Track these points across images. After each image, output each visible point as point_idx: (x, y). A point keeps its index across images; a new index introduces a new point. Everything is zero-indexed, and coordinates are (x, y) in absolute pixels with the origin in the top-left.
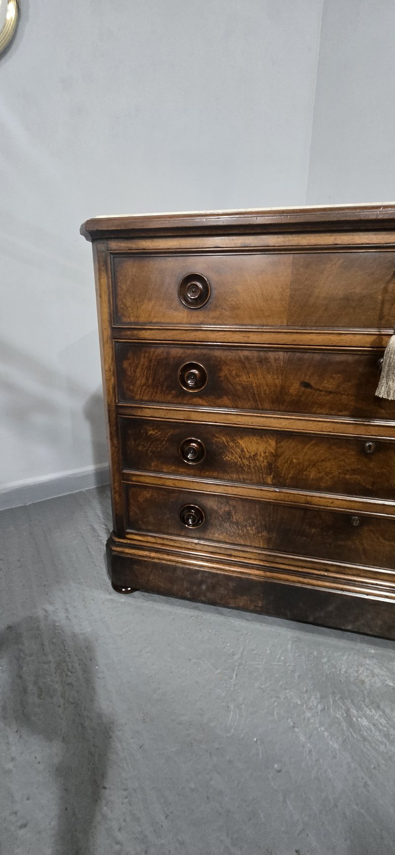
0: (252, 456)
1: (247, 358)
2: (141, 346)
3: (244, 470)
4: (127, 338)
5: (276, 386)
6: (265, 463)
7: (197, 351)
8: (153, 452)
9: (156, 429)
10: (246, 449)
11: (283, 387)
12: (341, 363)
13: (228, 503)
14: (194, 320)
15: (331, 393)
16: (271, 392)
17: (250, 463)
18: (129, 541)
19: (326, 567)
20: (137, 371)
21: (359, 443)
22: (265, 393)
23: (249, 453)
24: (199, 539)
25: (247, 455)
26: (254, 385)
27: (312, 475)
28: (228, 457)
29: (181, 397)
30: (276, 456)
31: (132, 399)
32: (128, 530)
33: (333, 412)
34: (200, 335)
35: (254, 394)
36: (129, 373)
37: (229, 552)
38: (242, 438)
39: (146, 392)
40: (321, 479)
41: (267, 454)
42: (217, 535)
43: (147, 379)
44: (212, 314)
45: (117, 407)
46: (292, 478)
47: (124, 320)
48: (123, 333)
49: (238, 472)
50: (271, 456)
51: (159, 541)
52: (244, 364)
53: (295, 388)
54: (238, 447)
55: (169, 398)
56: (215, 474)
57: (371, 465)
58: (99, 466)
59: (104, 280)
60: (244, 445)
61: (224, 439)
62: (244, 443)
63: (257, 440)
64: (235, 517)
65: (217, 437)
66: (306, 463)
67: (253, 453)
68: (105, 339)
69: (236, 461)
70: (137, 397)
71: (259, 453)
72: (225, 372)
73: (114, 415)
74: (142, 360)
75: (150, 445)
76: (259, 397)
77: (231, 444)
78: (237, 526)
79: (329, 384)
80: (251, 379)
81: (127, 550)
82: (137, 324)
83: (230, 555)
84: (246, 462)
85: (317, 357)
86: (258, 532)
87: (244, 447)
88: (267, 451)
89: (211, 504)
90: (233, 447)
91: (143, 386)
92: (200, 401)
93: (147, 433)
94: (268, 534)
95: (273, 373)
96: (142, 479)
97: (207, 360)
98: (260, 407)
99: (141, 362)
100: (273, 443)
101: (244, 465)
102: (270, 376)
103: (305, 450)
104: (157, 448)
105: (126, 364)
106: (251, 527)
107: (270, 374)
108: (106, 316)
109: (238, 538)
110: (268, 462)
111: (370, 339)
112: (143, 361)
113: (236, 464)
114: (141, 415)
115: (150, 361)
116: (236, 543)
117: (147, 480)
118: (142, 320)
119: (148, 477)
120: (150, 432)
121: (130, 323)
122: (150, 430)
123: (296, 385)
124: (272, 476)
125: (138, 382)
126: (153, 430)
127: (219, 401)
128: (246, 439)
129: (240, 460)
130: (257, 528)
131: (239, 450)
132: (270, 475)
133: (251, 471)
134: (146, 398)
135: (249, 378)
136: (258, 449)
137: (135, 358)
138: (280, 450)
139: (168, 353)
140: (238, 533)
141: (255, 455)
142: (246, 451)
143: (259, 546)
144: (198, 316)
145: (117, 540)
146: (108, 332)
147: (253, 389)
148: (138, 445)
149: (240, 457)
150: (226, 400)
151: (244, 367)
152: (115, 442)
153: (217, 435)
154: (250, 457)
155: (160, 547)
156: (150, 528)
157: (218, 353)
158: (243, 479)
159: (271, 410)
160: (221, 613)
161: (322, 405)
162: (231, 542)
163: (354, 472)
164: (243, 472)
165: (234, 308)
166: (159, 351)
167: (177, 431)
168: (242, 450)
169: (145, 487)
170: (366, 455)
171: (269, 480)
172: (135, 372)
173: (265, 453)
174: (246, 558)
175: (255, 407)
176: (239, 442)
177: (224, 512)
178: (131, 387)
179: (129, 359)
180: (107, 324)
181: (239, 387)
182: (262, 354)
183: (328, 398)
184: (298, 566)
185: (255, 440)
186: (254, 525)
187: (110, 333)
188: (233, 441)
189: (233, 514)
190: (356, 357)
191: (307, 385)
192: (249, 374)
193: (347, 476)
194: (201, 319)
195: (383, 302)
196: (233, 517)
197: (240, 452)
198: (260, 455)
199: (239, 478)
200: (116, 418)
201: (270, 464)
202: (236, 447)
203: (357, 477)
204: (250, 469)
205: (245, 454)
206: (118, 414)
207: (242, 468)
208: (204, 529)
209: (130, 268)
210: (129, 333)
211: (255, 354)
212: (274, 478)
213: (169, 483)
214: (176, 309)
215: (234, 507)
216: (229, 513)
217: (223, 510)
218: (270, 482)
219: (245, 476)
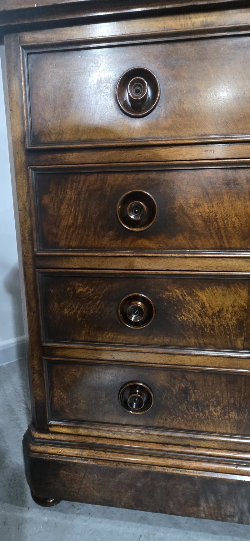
0: (216, 312)
1: (209, 180)
3: (206, 333)
4: (47, 163)
6: (234, 321)
9: (87, 285)
10: (209, 303)
13: (184, 377)
16: (241, 224)
17: (213, 322)
18: (53, 437)
20: (63, 207)
22: (234, 227)
23: (212, 309)
24: (146, 427)
25: (210, 312)
26: (219, 216)
28: (185, 317)
29: (121, 238)
31: (56, 246)
32: (52, 422)
35: (219, 228)
36: (51, 211)
37: (185, 442)
38: (202, 289)
39: (74, 235)
41: (237, 308)
42: (169, 421)
43: (75, 217)
45: (36, 257)
47: (43, 139)
49: (197, 337)
50: (241, 311)
52: (205, 189)
54: (196, 301)
55: (105, 241)
56: (167, 340)
58: (20, 338)
60: (204, 299)
61: (178, 292)
62: (203, 296)
63: (223, 290)
64: (193, 396)
65: (168, 291)
67: (217, 309)
68: (19, 168)
69: (194, 320)
71: (225, 309)
72: (179, 201)
73: (31, 271)
74: (69, 192)
75: (80, 307)
76: (225, 232)
77: (188, 298)
78: (197, 408)
80: (215, 209)
81: (51, 450)
82: (60, 143)
83: (188, 446)
84: (208, 321)
86: (225, 414)
87: (205, 301)
88: (236, 304)
89: (161, 379)
90: (190, 302)
91: (70, 227)
92: (147, 243)
93: (74, 290)
94: (238, 415)
95: (245, 198)
98: (227, 246)
99: (68, 196)
100: (244, 293)
101: (206, 326)
102: (240, 203)
104: (89, 310)
105: (46, 200)
106: (215, 407)
107: (240, 200)
108: (19, 136)
109: (198, 423)
110: (237, 320)
112: (71, 194)
113: (195, 324)
114: (67, 266)
115: (80, 193)
116: (194, 429)
117: (77, 354)
118: (66, 138)
119: (76, 350)
120: (79, 290)
121: (51, 143)
122: (79, 286)
124: (243, 338)
125: (64, 223)
126: (84, 286)
127: (172, 242)
128: (208, 291)
129: (199, 318)
130: (223, 408)
131: (198, 306)
132: (241, 336)
133: (215, 332)
134: (74, 244)
135: (213, 207)
136: (224, 303)
137: (59, 190)
139: (103, 181)
140: (198, 417)
141: (219, 312)
142: (208, 307)
143: (225, 431)
145: (37, 435)
147: (217, 222)
148: (64, 308)
149: (200, 315)
150: (181, 239)
152: (33, 305)
153: (168, 287)
154: (213, 314)
155: (94, 441)
158: (205, 344)
159: (241, 249)
160: (177, 525)
162: (189, 428)
164: (204, 334)
166: (92, 178)
167: (115, 285)
168: (203, 306)
169: (74, 363)
172: (59, 209)
173: (234, 307)
174: (209, 448)
175: (221, 246)
176: (199, 294)
177: (179, 389)
178: (54, 231)
179: (51, 192)
181: (199, 221)
182: (230, 173)
185: (219, 290)
186: (218, 404)
187: (23, 159)
188: (191, 294)
189: (191, 391)
192: (212, 202)
196: (191, 396)
197: (200, 309)
198: (227, 311)
199: (199, 344)
200: (34, 273)
201: (240, 322)
202: (195, 301)
204: (213, 330)
205: (207, 310)
206: (36, 267)
207: (203, 329)
208: (153, 414)
210: (49, 156)
212: (245, 340)
213: (105, 355)
215: (192, 382)
216: (186, 391)
217: (177, 388)
218: (240, 346)
219: (207, 341)
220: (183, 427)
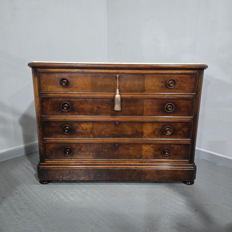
1: (81, 101)
2: (49, 98)
4: (44, 96)
5: (90, 108)
7: (67, 99)
8: (54, 131)
9: (55, 123)
11: (92, 108)
12: (106, 101)
13: (79, 145)
14: (65, 91)
15: (105, 109)
19: (111, 161)
21: (114, 122)
22: (88, 110)
24: (71, 159)
27: (103, 133)
28: (78, 130)
29: (62, 113)
30: (93, 128)
31: (46, 114)
32: (46, 160)
33: (106, 114)
34: (67, 95)
35: (84, 111)
36: (45, 106)
37: (81, 162)
39: (51, 112)
40: (106, 134)
41: (90, 128)
42: (77, 156)
43: (51, 108)
44: (70, 89)
45: (41, 117)
46: (98, 135)
47: (43, 90)
48: (43, 94)
49: (82, 135)
51: (57, 162)
52: (81, 103)
53: (95, 108)
54: (81, 127)
55: (59, 113)
56: (75, 136)
57: (118, 128)
59: (36, 79)
61: (77, 125)
62: (82, 125)
63: (87, 124)
64: (82, 150)
65: (74, 124)
66: (101, 130)
70: (48, 114)
72: (75, 105)
74: (49, 102)
75: (53, 129)
76: (86, 111)
78: (83, 152)
79: (104, 107)
80: (83, 106)
81: (46, 167)
82: (47, 92)
84: (84, 131)
85: (100, 100)
89: (74, 146)
90: (79, 127)
91: (50, 110)
92: (69, 114)
94: (93, 154)
96: (50, 141)
97: (70, 102)
100: (91, 125)
103: (100, 125)
104: (55, 129)
105: (44, 104)
106: (87, 152)
107: (88, 105)
108: (37, 90)
111: (112, 95)
113: (81, 132)
114: (49, 119)
115: (52, 103)
116: (83, 158)
117: (52, 141)
118: (49, 90)
119: (52, 139)
120: (53, 125)
121: (45, 92)
123: (96, 107)
125: (48, 109)
127: (74, 113)
128: (83, 124)
130: (89, 152)
132: (91, 134)
133: (86, 134)
134: (51, 114)
136: (87, 127)
137: (47, 102)
138: (94, 127)
139: (58, 100)
140: (83, 155)
141: (86, 129)
143: (90, 158)
144: (66, 90)
146: (37, 94)
147: (84, 109)
148: (49, 129)
149: (82, 130)
150: (76, 113)
151: (81, 104)
156: (54, 157)
157: (73, 100)
159: (89, 115)
161: (103, 113)
163: (114, 131)
165: (77, 87)
166: (55, 99)
167: (62, 123)
168: (83, 128)
169: (51, 143)
170: (117, 126)
171: (91, 136)
175: (85, 115)
178: (46, 111)
180: (37, 92)
181: (80, 109)
182: (85, 99)
183: (105, 111)
184: (103, 163)
188: (79, 125)
190: (110, 100)
191: (99, 108)
193: (113, 132)
194: (67, 90)
195: (114, 86)
198: (88, 129)
200: (41, 121)
201: (91, 131)
203: (115, 132)
206: (41, 119)
207: (83, 133)
208: (72, 155)
209: (45, 76)
210: (45, 94)
211: (84, 100)
213: (60, 141)
214: (59, 88)
215: (82, 146)
216: (80, 148)
217: (78, 148)
218: (91, 137)
219: (84, 136)
220: (80, 158)
